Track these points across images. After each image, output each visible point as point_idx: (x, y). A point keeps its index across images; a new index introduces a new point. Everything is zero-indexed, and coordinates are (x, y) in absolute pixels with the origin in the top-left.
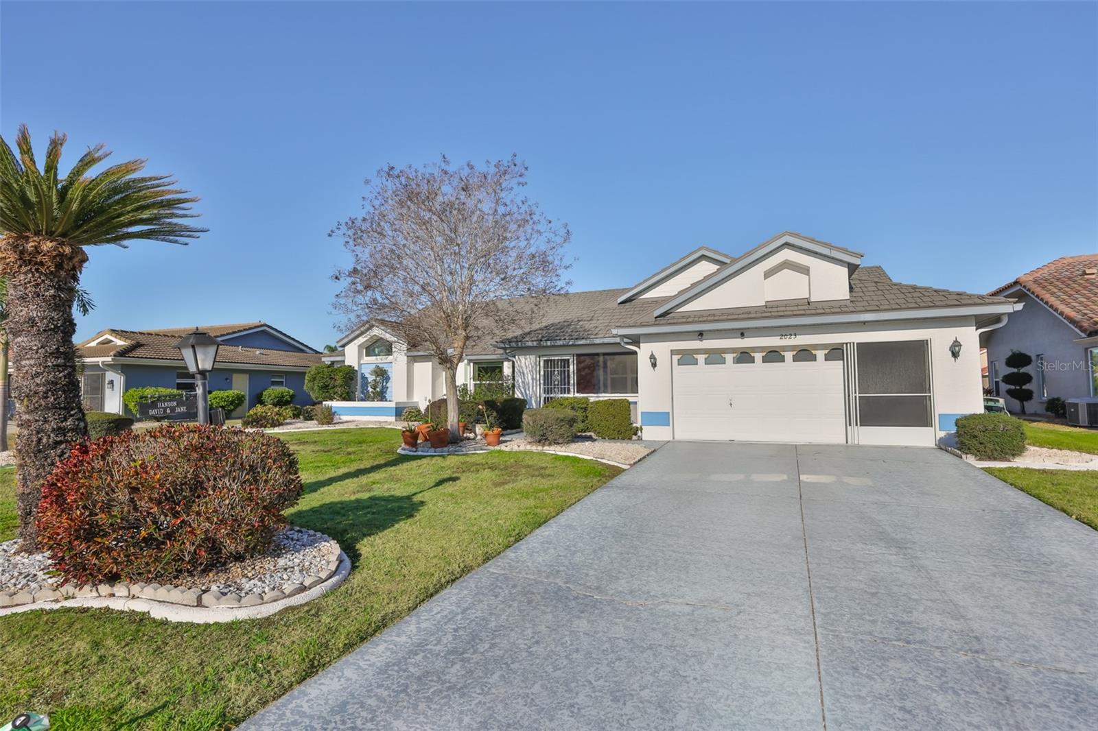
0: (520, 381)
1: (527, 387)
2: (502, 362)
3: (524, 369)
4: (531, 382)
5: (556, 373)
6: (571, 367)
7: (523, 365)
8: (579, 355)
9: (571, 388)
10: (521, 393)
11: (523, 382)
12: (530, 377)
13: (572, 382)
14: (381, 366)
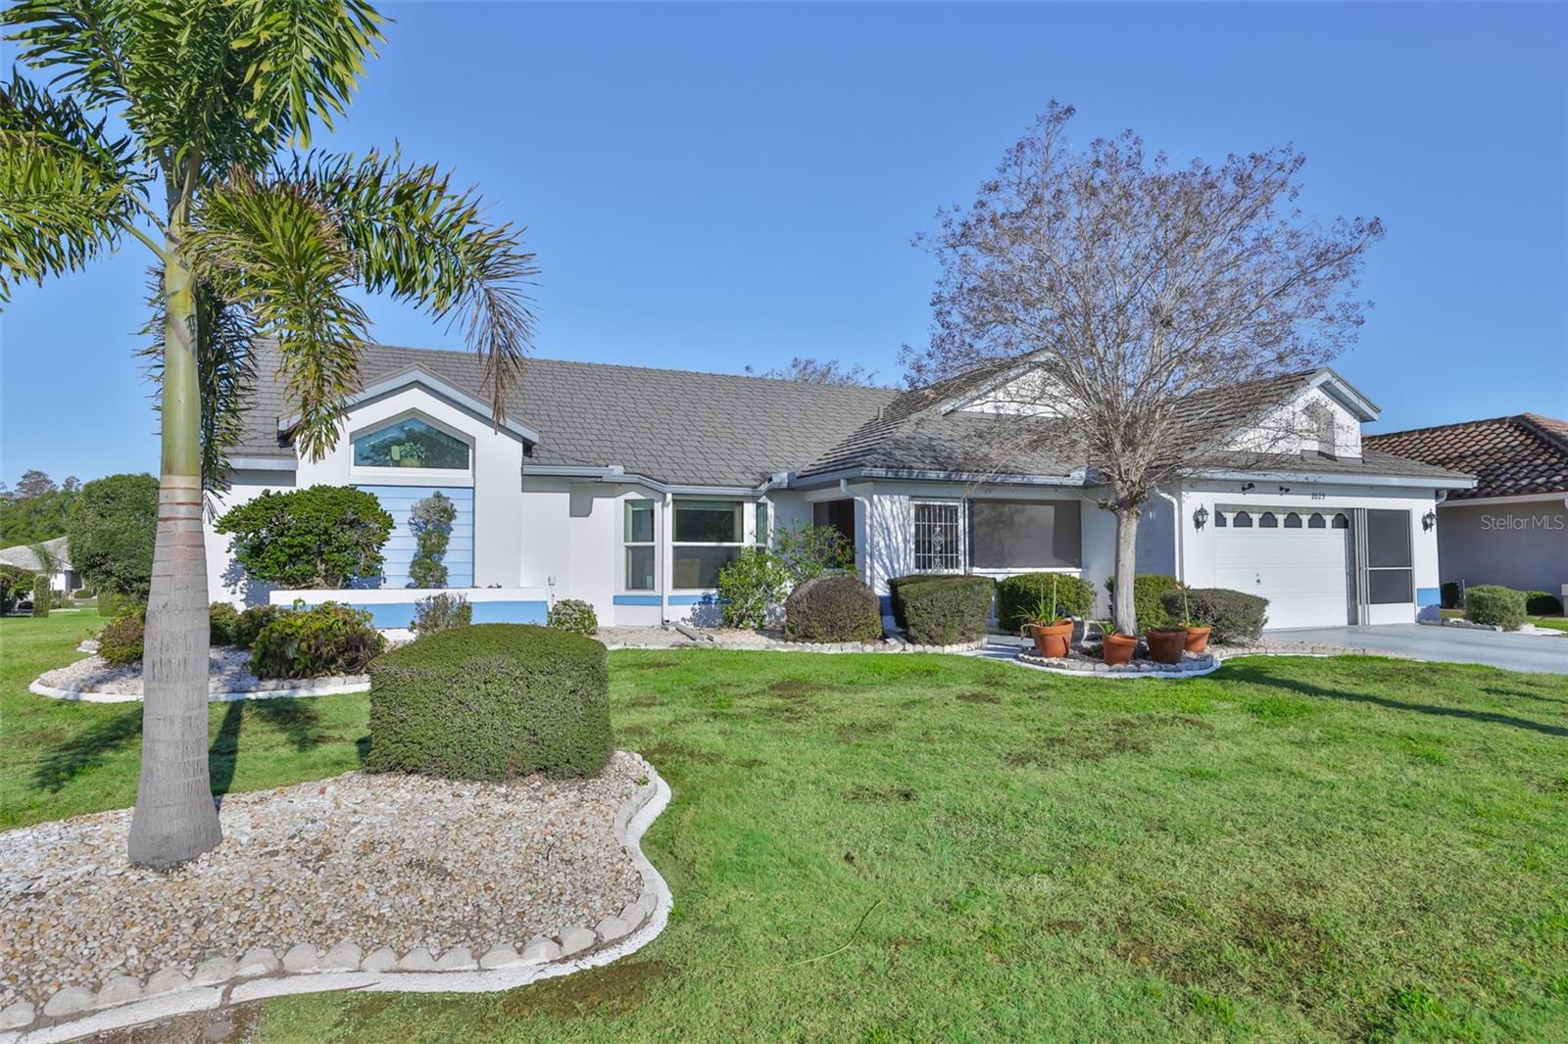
0: (882, 543)
1: (894, 556)
2: (741, 504)
3: (890, 521)
4: (901, 545)
5: (938, 529)
6: (961, 521)
7: (888, 514)
8: (972, 502)
9: (961, 558)
10: (884, 567)
11: (888, 547)
12: (900, 538)
13: (961, 548)
14: (445, 493)
